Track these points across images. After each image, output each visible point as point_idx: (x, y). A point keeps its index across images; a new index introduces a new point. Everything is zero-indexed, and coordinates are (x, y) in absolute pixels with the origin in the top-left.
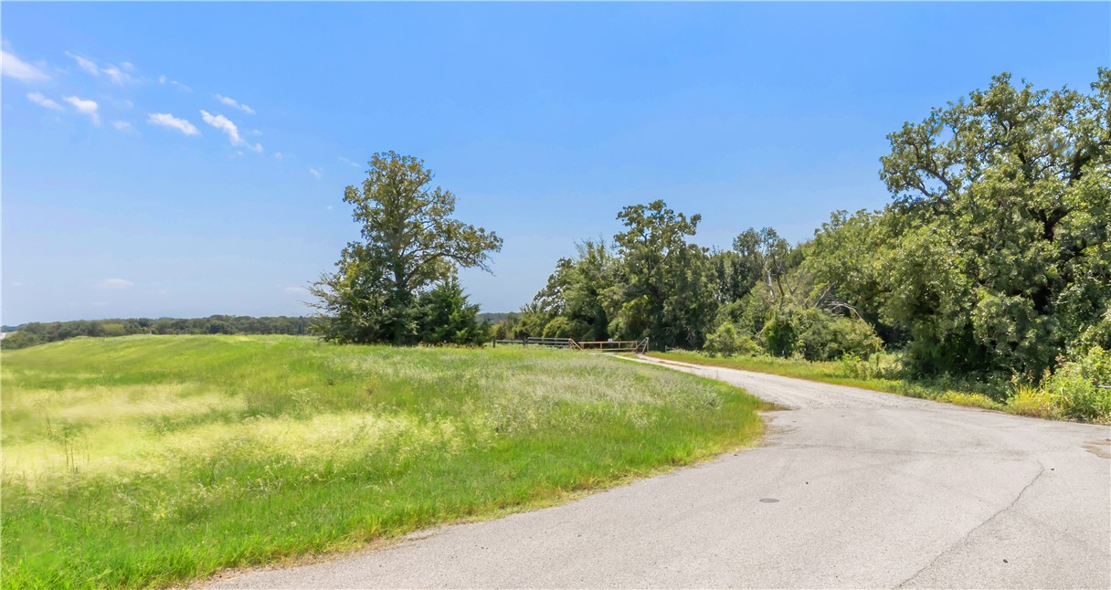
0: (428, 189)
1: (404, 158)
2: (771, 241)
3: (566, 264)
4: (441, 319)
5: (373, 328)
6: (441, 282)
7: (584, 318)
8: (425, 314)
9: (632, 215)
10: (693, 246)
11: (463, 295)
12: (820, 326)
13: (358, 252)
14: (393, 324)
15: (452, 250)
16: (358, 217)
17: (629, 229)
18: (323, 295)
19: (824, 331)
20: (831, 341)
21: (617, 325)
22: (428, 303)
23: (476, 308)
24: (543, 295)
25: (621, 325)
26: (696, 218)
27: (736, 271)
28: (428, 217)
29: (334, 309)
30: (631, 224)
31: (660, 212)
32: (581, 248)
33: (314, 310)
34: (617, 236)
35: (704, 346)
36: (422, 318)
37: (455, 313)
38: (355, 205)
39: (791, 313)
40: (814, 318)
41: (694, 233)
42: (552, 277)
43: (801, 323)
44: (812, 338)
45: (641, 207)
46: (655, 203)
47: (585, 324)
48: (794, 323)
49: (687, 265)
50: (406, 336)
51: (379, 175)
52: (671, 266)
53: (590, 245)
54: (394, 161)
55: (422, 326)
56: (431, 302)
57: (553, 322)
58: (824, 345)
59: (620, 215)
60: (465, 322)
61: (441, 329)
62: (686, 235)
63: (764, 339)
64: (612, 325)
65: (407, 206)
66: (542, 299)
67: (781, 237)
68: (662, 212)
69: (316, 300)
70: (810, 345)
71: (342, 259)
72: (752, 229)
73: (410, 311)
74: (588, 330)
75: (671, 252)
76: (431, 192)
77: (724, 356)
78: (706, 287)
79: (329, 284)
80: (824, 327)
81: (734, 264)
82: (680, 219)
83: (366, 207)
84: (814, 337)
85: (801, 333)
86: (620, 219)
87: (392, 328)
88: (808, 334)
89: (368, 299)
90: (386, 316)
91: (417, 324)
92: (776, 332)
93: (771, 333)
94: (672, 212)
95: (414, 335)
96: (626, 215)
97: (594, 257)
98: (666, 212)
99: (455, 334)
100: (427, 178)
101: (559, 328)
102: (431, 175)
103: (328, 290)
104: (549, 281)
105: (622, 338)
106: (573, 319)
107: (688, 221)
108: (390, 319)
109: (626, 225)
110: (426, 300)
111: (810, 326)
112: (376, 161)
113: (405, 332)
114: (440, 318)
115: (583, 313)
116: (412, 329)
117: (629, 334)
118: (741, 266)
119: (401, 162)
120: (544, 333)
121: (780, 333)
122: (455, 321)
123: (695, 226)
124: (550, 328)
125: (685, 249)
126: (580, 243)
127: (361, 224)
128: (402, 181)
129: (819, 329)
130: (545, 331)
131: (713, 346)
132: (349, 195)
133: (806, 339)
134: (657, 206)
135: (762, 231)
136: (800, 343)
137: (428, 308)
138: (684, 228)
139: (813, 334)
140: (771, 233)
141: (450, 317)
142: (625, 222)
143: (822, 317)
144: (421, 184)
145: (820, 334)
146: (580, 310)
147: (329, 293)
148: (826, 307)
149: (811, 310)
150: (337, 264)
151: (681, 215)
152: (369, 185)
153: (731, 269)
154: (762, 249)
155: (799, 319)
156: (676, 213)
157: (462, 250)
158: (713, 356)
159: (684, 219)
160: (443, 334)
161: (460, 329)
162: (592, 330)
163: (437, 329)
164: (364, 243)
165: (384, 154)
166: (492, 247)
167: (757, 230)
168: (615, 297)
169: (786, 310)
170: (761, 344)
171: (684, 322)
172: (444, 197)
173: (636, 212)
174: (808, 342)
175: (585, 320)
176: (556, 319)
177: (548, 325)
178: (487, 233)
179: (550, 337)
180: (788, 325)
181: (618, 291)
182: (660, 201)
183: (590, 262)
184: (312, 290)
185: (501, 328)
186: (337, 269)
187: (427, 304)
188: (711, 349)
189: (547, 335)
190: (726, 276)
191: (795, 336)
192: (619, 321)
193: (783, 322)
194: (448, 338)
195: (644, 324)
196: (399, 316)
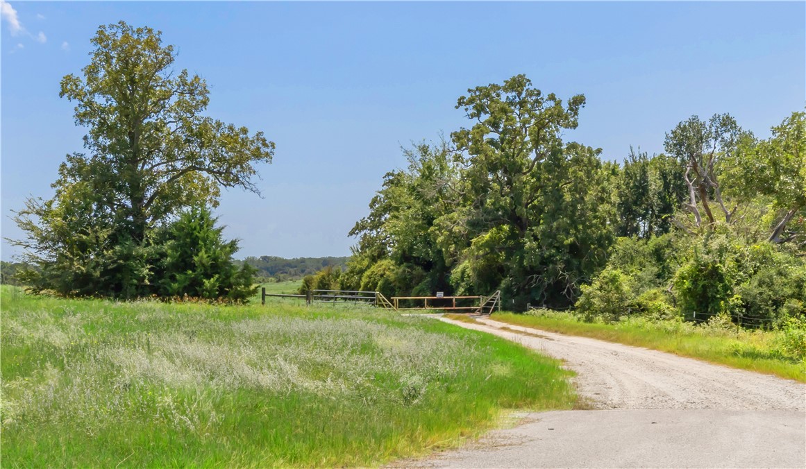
0: (170, 74)
1: (139, 31)
2: (727, 136)
3: (394, 180)
4: (184, 263)
5: (92, 275)
6: (187, 209)
7: (417, 261)
8: (163, 255)
9: (480, 100)
10: (573, 146)
11: (216, 226)
12: (773, 272)
13: (78, 167)
14: (119, 269)
15: (207, 162)
16: (82, 118)
17: (475, 121)
18: (33, 228)
19: (778, 280)
20: (792, 296)
21: (463, 272)
22: (169, 239)
23: (233, 247)
24: (363, 228)
25: (469, 272)
26: (578, 101)
27: (666, 185)
28: (173, 115)
29: (46, 248)
30: (478, 115)
31: (519, 94)
32: (411, 155)
33: (20, 250)
34: (455, 134)
35: (577, 304)
36: (159, 260)
37: (202, 254)
38: (76, 102)
39: (722, 250)
40: (765, 259)
41: (575, 125)
42: (374, 201)
43: (740, 266)
44: (756, 291)
45: (495, 87)
46: (514, 79)
47: (419, 270)
48: (729, 264)
49: (562, 175)
50: (137, 287)
51: (108, 59)
52: (539, 179)
53: (424, 150)
54: (126, 37)
55: (159, 272)
56: (172, 237)
57: (374, 268)
58: (777, 304)
59: (461, 102)
60: (217, 267)
61: (183, 276)
62: (562, 129)
63: (676, 293)
64: (456, 273)
65: (144, 99)
66: (363, 233)
67: (745, 129)
68: (523, 95)
69: (24, 235)
70: (753, 304)
71: (59, 177)
72: (695, 118)
73: (142, 250)
74: (421, 278)
75: (539, 156)
76: (175, 78)
77: (606, 321)
78: (594, 210)
79: (38, 213)
80: (780, 274)
81: (664, 176)
82: (552, 104)
83: (90, 103)
84: (761, 290)
85: (737, 284)
86: (463, 108)
87: (119, 275)
88: (751, 286)
89: (87, 234)
90: (110, 258)
91: (150, 270)
92: (695, 282)
93: (687, 284)
94: (539, 94)
95: (146, 286)
96: (471, 101)
97: (429, 168)
98: (530, 94)
99: (202, 284)
100: (168, 58)
101: (382, 276)
102: (173, 53)
103: (36, 220)
104: (371, 206)
105: (470, 290)
106: (401, 263)
107: (565, 106)
108: (114, 262)
109: (472, 116)
110: (165, 235)
111: (755, 272)
112: (101, 38)
113: (135, 281)
114: (183, 261)
115: (415, 254)
116: (144, 277)
117: (480, 286)
118: (675, 178)
119: (135, 37)
120: (362, 284)
121: (701, 284)
122: (203, 265)
123: (576, 114)
124: (369, 277)
125: (561, 152)
126: (409, 147)
127: (87, 129)
128: (135, 65)
129: (771, 277)
130: (364, 280)
131: (591, 304)
132: (68, 88)
133: (744, 293)
134: (517, 84)
135: (713, 120)
136: (736, 299)
137: (167, 246)
138: (558, 117)
139: (760, 285)
140: (728, 123)
141: (196, 259)
142: (470, 112)
143: (779, 256)
144: (160, 68)
145: (770, 285)
146: (411, 249)
147: (40, 226)
148: (789, 240)
149: (762, 245)
150: (53, 186)
151: (552, 97)
152: (92, 71)
153: (660, 183)
154: (713, 148)
155: (737, 261)
156: (545, 95)
157: (220, 160)
158: (589, 320)
159: (558, 103)
160: (187, 283)
161: (209, 277)
162: (428, 279)
163: (177, 276)
164: (89, 154)
165: (112, 27)
166: (257, 155)
167: (705, 118)
168: (456, 229)
169: (714, 245)
170: (674, 301)
171: (560, 266)
172: (192, 84)
173: (487, 96)
174: (750, 299)
175: (418, 264)
176: (379, 263)
177: (368, 273)
178: (251, 135)
179: (370, 290)
180: (715, 270)
181: (458, 220)
182: (522, 77)
183: (423, 176)
184: (18, 221)
185: (323, 277)
186: (54, 192)
187: (166, 240)
188: (587, 308)
189: (366, 288)
190: (651, 194)
191: (726, 288)
192: (465, 267)
193: (706, 265)
194: (194, 290)
195: (503, 270)
196: (127, 257)
